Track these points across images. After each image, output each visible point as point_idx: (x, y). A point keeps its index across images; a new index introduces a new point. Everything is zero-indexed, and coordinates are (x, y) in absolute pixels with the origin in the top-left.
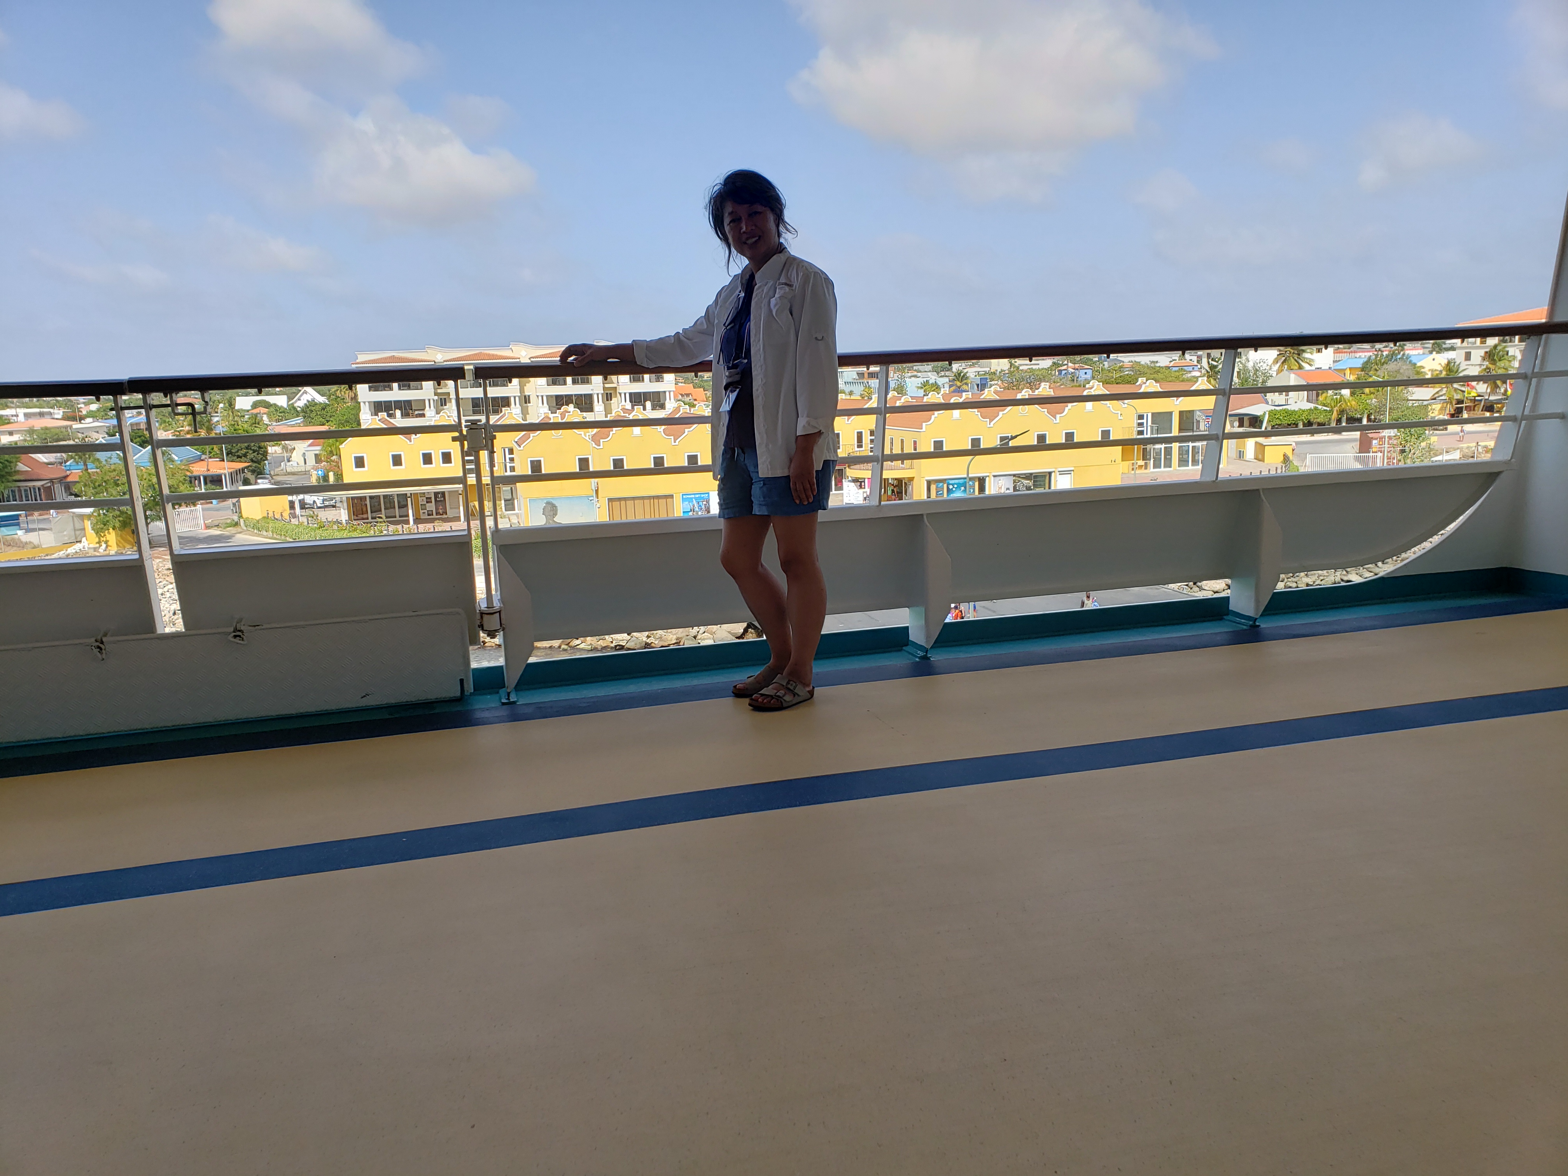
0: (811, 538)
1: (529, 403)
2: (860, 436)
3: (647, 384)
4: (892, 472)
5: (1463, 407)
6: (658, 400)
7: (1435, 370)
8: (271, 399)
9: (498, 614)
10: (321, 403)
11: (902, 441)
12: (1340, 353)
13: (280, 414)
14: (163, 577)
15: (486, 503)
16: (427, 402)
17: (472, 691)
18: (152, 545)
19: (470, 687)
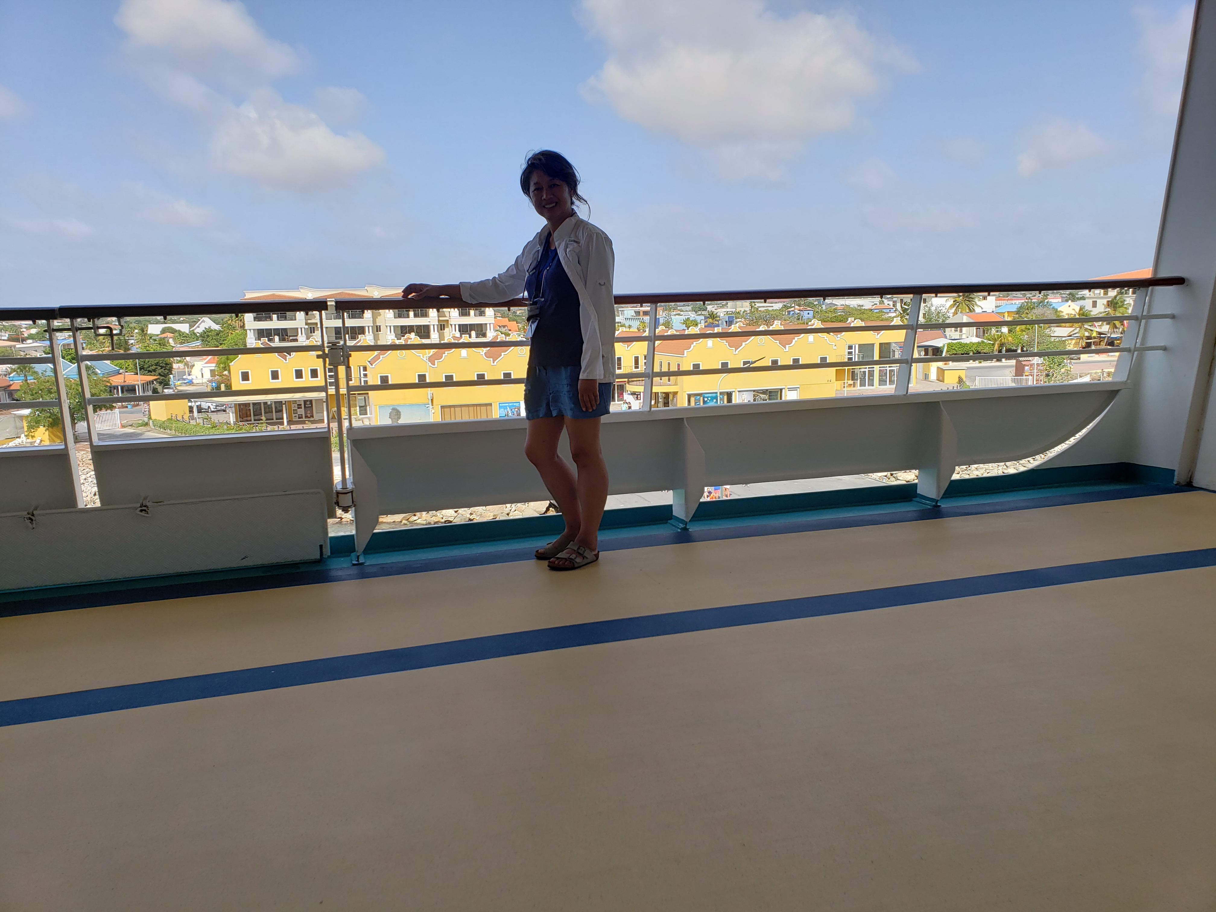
0: (595, 436)
1: (380, 331)
2: (637, 360)
3: (473, 318)
4: (660, 387)
5: (1091, 342)
6: (480, 329)
7: (1071, 314)
8: (176, 326)
9: (351, 493)
10: (215, 330)
11: (669, 364)
12: (1000, 300)
13: (183, 337)
14: (86, 466)
15: (342, 409)
16: (299, 330)
17: (329, 554)
18: (77, 440)
19: (327, 551)
